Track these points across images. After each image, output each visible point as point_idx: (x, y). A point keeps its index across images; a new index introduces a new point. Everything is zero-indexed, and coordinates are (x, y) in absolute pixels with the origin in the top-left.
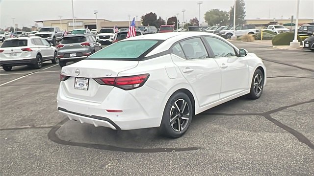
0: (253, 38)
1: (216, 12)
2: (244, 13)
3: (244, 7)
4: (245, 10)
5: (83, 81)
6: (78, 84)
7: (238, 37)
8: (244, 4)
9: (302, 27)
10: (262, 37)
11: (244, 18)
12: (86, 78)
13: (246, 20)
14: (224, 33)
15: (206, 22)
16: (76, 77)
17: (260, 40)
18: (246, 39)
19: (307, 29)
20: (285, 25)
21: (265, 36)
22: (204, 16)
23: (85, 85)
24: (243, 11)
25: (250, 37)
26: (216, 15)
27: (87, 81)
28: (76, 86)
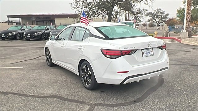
5: (149, 51)
6: (145, 53)
12: (151, 48)
16: (142, 50)
23: (151, 52)
27: (152, 50)
28: (143, 55)
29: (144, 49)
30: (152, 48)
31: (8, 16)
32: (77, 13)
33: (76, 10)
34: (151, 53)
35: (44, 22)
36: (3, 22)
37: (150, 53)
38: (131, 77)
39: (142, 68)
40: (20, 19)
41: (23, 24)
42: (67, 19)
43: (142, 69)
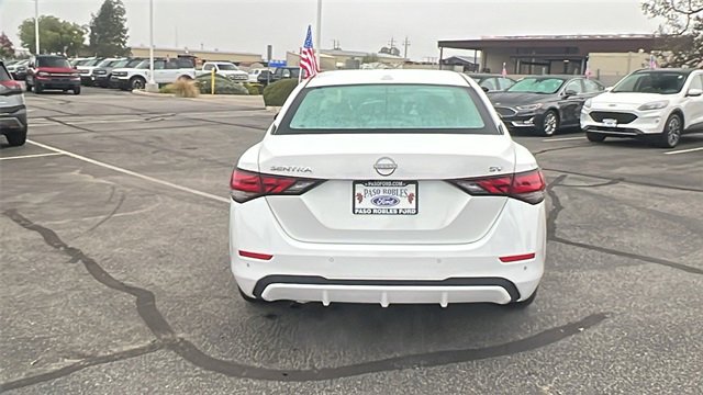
0: (196, 90)
1: (50, 24)
2: (125, 31)
3: (125, 17)
4: (126, 25)
5: (393, 192)
6: (367, 199)
7: (161, 85)
8: (122, 12)
9: (280, 70)
10: (213, 87)
11: (124, 43)
12: (407, 183)
13: (130, 49)
14: (126, 74)
15: (22, 45)
16: (356, 182)
17: (210, 93)
18: (182, 91)
19: (291, 73)
20: (237, 64)
21: (220, 85)
22: (19, 31)
23: (404, 200)
24: (122, 26)
25: (190, 87)
26: (52, 30)
27: (411, 189)
28: (357, 206)
29: (364, 182)
30: (415, 182)
31: (442, 44)
32: (665, 31)
33: (661, 20)
34: (404, 204)
35: (549, 65)
36: (426, 61)
37: (396, 201)
38: (280, 279)
39: (331, 255)
40: (479, 52)
41: (484, 70)
42: (633, 54)
43: (332, 259)
